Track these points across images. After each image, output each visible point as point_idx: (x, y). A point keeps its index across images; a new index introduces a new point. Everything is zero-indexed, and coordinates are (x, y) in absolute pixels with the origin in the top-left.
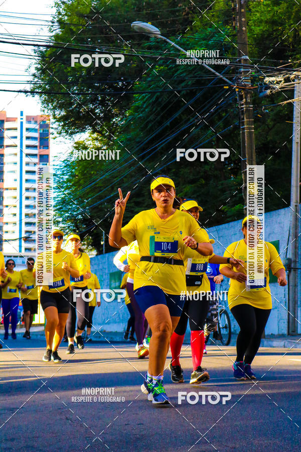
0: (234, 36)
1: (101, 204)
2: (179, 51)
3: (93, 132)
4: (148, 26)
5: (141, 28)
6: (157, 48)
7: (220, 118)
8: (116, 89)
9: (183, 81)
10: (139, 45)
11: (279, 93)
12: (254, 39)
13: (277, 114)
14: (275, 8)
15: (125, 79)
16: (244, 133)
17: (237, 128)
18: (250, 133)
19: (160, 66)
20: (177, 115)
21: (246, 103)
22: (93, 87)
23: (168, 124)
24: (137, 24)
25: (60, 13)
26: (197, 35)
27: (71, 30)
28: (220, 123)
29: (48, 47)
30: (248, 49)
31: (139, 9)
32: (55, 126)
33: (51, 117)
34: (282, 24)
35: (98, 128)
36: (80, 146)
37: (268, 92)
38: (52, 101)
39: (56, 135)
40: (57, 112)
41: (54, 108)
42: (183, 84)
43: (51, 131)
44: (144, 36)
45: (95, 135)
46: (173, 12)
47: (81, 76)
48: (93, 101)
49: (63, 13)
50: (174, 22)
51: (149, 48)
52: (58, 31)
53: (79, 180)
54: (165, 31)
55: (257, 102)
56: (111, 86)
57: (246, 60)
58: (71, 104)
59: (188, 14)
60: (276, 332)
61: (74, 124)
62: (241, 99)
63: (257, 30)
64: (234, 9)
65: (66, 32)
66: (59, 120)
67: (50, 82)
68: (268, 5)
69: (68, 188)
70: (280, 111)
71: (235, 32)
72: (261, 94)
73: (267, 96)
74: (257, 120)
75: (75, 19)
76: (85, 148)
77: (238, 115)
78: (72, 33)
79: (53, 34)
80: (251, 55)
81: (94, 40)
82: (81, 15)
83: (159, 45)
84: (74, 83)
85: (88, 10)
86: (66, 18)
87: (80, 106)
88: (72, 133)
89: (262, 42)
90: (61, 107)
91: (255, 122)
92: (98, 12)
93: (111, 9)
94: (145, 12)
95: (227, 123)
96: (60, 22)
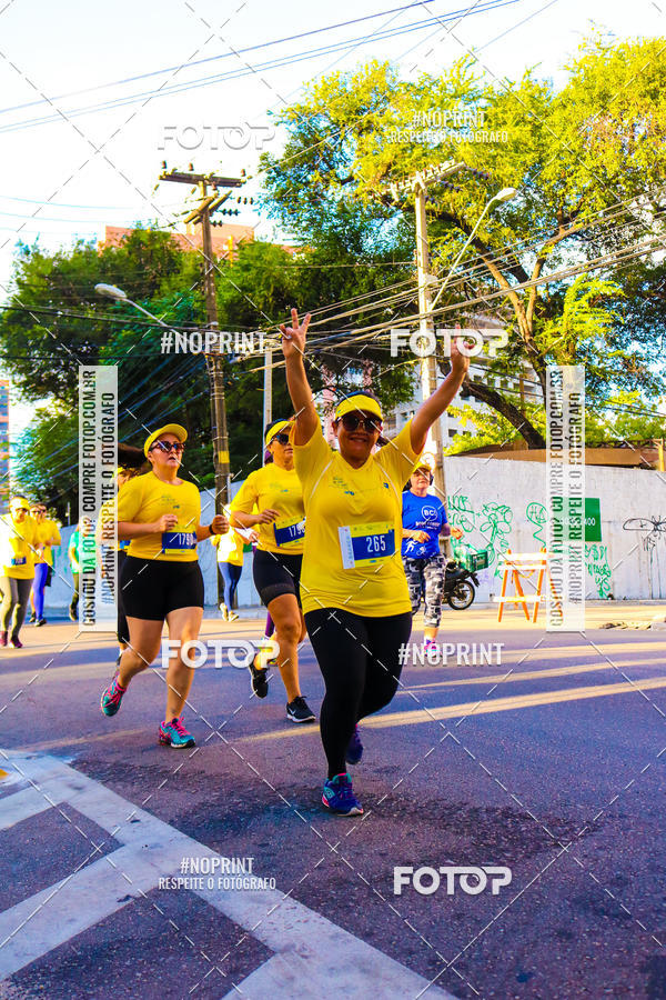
0: (203, 301)
1: (66, 474)
2: (146, 316)
3: (58, 397)
4: (113, 289)
5: (105, 291)
6: (123, 312)
7: (190, 384)
8: (80, 353)
9: (149, 347)
10: (105, 308)
11: (249, 361)
12: (225, 305)
13: (248, 382)
14: (245, 274)
15: (89, 344)
16: (214, 401)
17: (207, 395)
18: (220, 401)
19: (127, 330)
20: (145, 381)
21: (216, 370)
22: (55, 351)
23: (136, 390)
24: (101, 287)
25: (18, 273)
26: (164, 300)
27: (31, 291)
28: (190, 390)
29: (6, 308)
30: (218, 315)
31: (104, 271)
32: (15, 392)
33: (11, 382)
34: (251, 291)
35: (61, 394)
36: (41, 413)
37: (238, 359)
38: (11, 366)
39: (15, 401)
40: (17, 377)
41: (14, 373)
42: (151, 350)
43: (10, 397)
44: (109, 299)
45: (58, 402)
46: (140, 275)
47: (42, 340)
48: (56, 366)
49: (22, 272)
50: (140, 285)
51: (115, 312)
52: (17, 291)
53: (42, 449)
54: (132, 295)
55: (227, 369)
56: (74, 351)
57: (215, 326)
58: (32, 369)
59: (155, 277)
60: (249, 603)
61: (35, 390)
62: (211, 365)
63: (227, 296)
64: (203, 274)
65: (25, 293)
66: (19, 386)
67: (8, 346)
68: (237, 271)
69: (29, 457)
70: (251, 379)
71: (204, 297)
72: (231, 362)
73: (237, 364)
74: (227, 388)
75: (35, 280)
76: (48, 415)
77: (208, 382)
78: (32, 293)
79: (11, 294)
80: (221, 321)
81: (55, 302)
82: (42, 276)
83: (125, 310)
84: (35, 347)
85: (49, 271)
86: (25, 278)
87: (42, 370)
88: (33, 400)
89: (231, 307)
90: (21, 371)
91: (225, 389)
92: (62, 274)
93: (74, 270)
94: (110, 274)
95: (196, 391)
96: (19, 283)
